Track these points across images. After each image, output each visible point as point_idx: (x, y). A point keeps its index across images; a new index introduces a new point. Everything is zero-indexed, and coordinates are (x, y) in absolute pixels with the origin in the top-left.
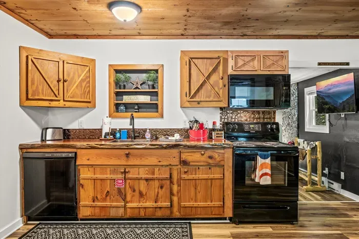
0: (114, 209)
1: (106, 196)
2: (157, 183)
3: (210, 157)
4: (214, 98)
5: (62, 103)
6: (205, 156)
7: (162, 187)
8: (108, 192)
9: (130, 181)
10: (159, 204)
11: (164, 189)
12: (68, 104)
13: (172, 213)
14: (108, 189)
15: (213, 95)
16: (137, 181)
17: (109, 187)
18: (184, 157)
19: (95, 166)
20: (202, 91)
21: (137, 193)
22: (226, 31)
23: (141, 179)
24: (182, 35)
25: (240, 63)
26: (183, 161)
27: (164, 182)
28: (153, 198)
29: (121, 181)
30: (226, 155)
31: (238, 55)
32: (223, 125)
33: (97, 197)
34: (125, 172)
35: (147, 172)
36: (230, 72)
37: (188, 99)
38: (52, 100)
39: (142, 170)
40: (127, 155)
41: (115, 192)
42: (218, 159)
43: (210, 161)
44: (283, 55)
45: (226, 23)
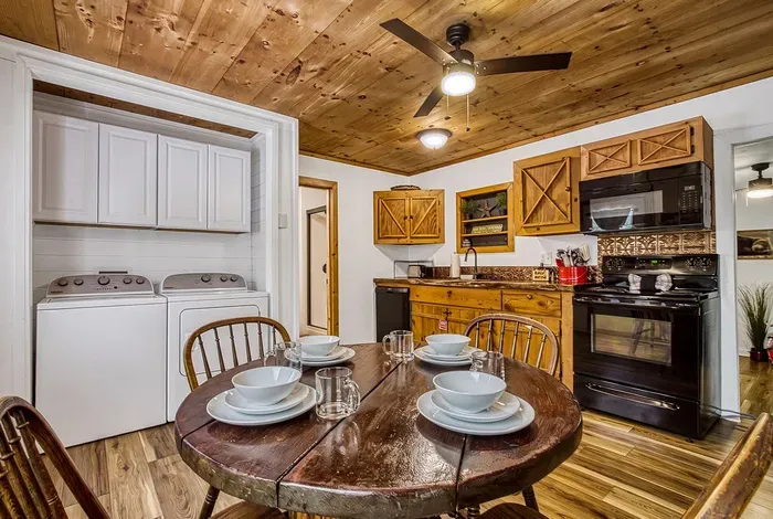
3: (540, 303)
4: (559, 219)
5: (408, 240)
7: (482, 336)
9: (452, 324)
12: (415, 241)
15: (556, 216)
17: (434, 326)
18: (507, 299)
20: (542, 212)
23: (462, 322)
25: (599, 160)
26: (506, 306)
30: (564, 303)
31: (594, 149)
34: (447, 313)
35: (467, 315)
37: (522, 223)
38: (399, 238)
40: (449, 294)
42: (551, 307)
43: (539, 309)
44: (685, 128)
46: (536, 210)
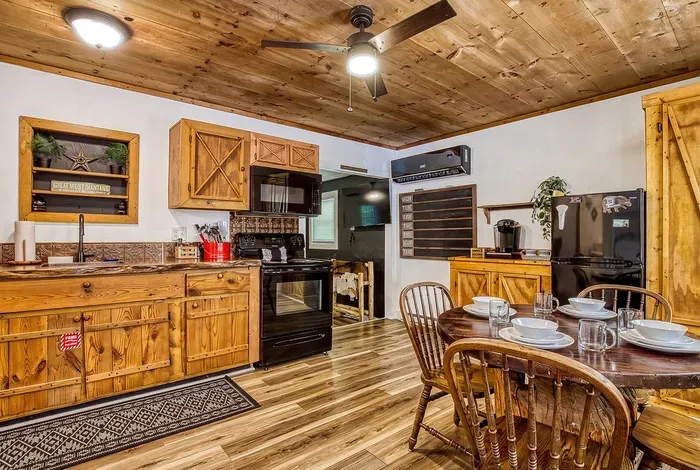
0: (58, 392)
1: (39, 370)
2: (145, 332)
3: (231, 282)
6: (223, 279)
7: (154, 337)
8: (43, 362)
9: (92, 334)
10: (151, 365)
11: (158, 339)
13: (171, 374)
14: (44, 355)
15: (229, 192)
16: (108, 332)
17: (45, 351)
18: (191, 284)
19: (10, 316)
20: (215, 186)
21: (107, 353)
22: (243, 104)
23: (116, 327)
24: (175, 93)
25: (266, 152)
26: (191, 290)
27: (158, 327)
28: (139, 357)
29: (75, 337)
30: (252, 277)
31: (263, 140)
32: (235, 238)
33: (15, 376)
34: (83, 319)
35: (127, 314)
36: (252, 161)
37: (193, 195)
39: (117, 313)
40: (87, 288)
41: (60, 360)
42: (242, 283)
43: (231, 287)
44: (313, 150)
45: (249, 94)
46: (208, 184)
